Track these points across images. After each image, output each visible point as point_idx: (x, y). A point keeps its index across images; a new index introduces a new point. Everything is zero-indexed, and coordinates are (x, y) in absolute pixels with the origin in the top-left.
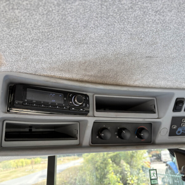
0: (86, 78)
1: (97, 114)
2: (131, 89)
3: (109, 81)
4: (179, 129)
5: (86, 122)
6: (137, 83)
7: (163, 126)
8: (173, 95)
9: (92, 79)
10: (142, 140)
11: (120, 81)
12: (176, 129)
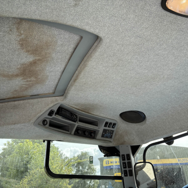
0: (80, 109)
1: (79, 122)
2: (92, 115)
3: (86, 111)
4: (105, 135)
5: (75, 125)
6: (94, 114)
7: (100, 132)
8: (105, 120)
9: (82, 110)
10: (92, 137)
11: (89, 112)
12: (104, 134)
